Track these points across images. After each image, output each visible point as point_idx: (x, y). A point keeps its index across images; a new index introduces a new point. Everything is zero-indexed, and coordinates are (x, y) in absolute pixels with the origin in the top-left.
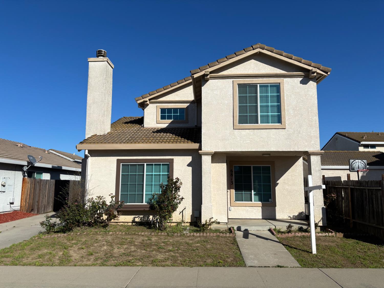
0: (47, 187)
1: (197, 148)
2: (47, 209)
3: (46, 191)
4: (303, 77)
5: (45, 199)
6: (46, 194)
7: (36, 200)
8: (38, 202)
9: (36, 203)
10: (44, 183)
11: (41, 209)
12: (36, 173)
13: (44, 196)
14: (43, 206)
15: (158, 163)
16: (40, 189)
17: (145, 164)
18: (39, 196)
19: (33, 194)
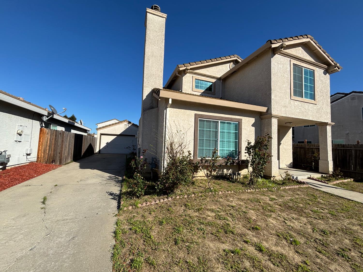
0: (68, 139)
1: (265, 111)
2: (67, 160)
3: (67, 143)
4: (325, 69)
5: (67, 150)
6: (67, 146)
7: (59, 151)
8: (60, 153)
9: (58, 155)
10: (66, 134)
11: (63, 160)
12: (52, 125)
13: (66, 148)
14: (65, 157)
15: (228, 122)
16: (63, 141)
17: (219, 121)
18: (62, 148)
19: (54, 145)
